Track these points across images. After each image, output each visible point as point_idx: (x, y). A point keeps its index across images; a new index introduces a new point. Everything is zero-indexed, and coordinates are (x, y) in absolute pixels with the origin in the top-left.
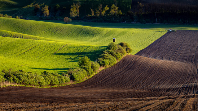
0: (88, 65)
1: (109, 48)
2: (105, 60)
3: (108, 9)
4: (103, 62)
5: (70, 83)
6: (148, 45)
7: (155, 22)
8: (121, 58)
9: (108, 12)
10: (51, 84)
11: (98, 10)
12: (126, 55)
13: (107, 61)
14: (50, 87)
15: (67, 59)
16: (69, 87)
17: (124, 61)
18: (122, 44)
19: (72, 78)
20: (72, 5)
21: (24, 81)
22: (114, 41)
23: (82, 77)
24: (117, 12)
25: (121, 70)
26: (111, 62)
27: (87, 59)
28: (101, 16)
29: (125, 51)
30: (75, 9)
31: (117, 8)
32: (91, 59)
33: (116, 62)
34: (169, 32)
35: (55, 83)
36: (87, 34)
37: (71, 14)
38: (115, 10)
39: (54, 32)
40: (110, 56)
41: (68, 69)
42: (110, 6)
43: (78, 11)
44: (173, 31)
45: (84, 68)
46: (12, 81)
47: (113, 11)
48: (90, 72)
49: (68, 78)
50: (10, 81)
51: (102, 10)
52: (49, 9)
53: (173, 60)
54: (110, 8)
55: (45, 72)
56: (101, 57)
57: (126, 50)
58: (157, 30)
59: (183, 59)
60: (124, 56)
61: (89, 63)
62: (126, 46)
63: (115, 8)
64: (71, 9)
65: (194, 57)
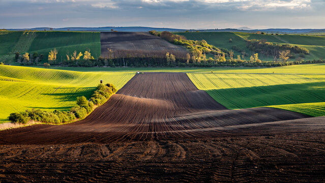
0: (85, 104)
1: (98, 88)
2: (97, 99)
3: (82, 55)
4: (96, 101)
5: (76, 120)
6: (123, 86)
7: (123, 66)
8: (110, 96)
9: (82, 57)
10: (63, 122)
11: (73, 56)
12: (112, 94)
13: (99, 100)
14: (62, 124)
15: (57, 99)
16: (76, 123)
17: (112, 100)
18: (108, 85)
19: (77, 116)
20: (50, 52)
21: (45, 119)
22: (101, 82)
23: (84, 114)
24: (90, 58)
25: (112, 107)
26: (102, 100)
27: (84, 98)
28: (76, 60)
29: (111, 91)
30: (53, 55)
31: (89, 54)
32: (88, 99)
33: (106, 100)
34: (137, 74)
35: (65, 120)
36: (67, 77)
37: (49, 59)
38: (88, 56)
39: (38, 76)
40: (100, 95)
41: (70, 107)
42: (83, 53)
43: (56, 57)
44: (140, 73)
45: (84, 106)
46: (36, 120)
47: (86, 57)
48: (88, 110)
49: (73, 115)
50: (34, 119)
51: (77, 56)
52: (29, 55)
53: (149, 97)
54: (84, 55)
55: (55, 111)
56: (93, 97)
57: (113, 90)
58: (126, 73)
59: (157, 97)
60: (111, 95)
61: (87, 102)
62: (112, 87)
63: (88, 54)
64: (49, 56)
65: (166, 95)
